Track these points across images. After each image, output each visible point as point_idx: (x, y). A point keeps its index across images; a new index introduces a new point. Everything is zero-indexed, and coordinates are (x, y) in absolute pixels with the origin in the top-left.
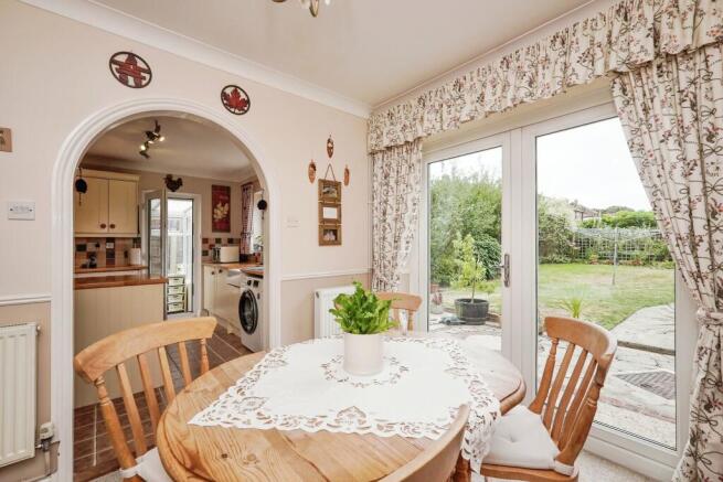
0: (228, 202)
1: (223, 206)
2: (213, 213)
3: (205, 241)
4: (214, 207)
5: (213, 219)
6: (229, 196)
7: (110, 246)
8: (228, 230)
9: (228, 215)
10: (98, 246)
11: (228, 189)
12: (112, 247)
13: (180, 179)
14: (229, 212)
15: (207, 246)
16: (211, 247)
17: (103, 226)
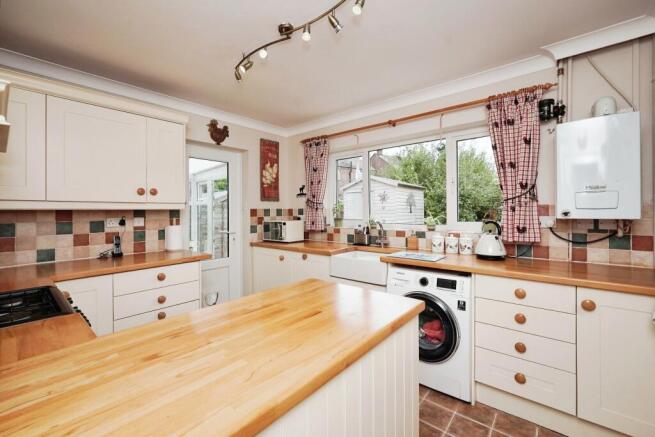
0: (277, 161)
1: (272, 166)
2: (262, 176)
3: (254, 212)
4: (263, 168)
5: (262, 184)
6: (277, 154)
7: (139, 222)
8: (276, 199)
9: (277, 179)
10: (122, 223)
11: (276, 145)
12: (142, 224)
13: (226, 128)
14: (277, 174)
15: (255, 219)
16: (260, 221)
17: (141, 192)
